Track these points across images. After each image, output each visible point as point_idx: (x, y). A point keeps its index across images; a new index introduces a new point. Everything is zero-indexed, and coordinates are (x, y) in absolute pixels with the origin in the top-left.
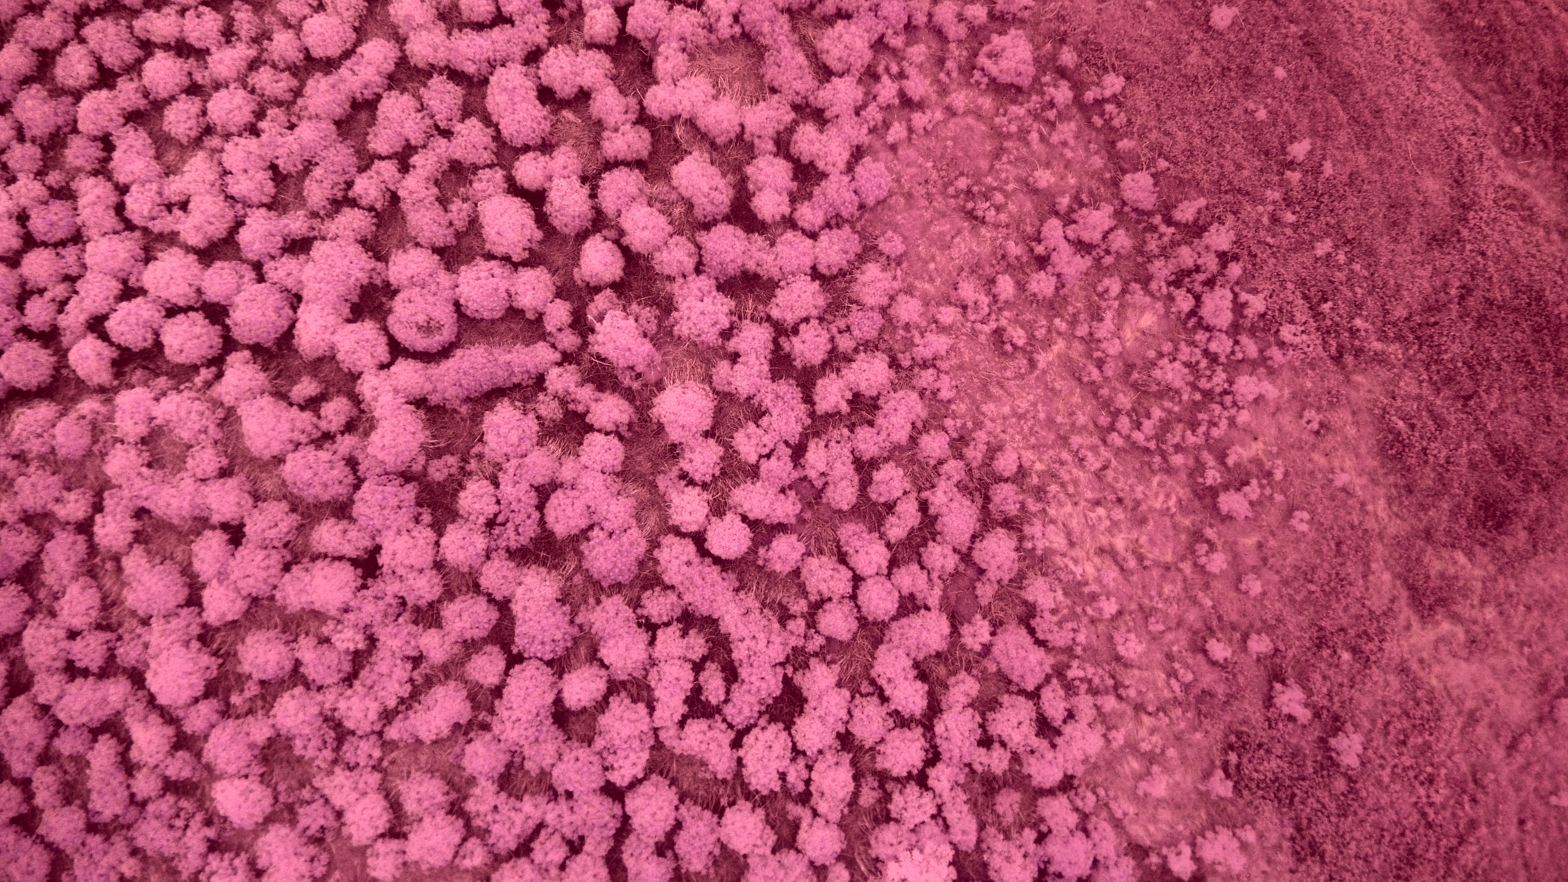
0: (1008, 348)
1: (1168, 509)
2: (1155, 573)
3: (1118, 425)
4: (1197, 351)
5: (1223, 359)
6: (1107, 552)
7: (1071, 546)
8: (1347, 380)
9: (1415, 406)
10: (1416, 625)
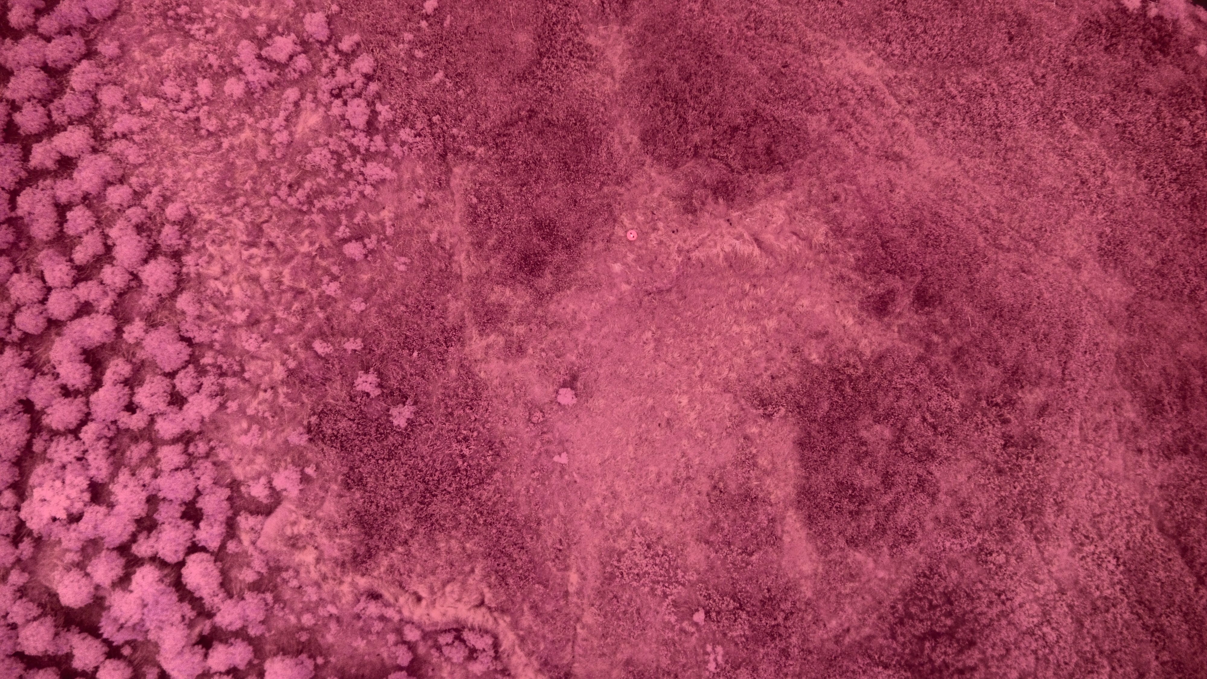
0: (203, 132)
1: (310, 253)
3: (280, 193)
4: (345, 144)
5: (362, 150)
6: (254, 279)
7: (225, 273)
8: (449, 171)
9: (487, 189)
10: (475, 336)
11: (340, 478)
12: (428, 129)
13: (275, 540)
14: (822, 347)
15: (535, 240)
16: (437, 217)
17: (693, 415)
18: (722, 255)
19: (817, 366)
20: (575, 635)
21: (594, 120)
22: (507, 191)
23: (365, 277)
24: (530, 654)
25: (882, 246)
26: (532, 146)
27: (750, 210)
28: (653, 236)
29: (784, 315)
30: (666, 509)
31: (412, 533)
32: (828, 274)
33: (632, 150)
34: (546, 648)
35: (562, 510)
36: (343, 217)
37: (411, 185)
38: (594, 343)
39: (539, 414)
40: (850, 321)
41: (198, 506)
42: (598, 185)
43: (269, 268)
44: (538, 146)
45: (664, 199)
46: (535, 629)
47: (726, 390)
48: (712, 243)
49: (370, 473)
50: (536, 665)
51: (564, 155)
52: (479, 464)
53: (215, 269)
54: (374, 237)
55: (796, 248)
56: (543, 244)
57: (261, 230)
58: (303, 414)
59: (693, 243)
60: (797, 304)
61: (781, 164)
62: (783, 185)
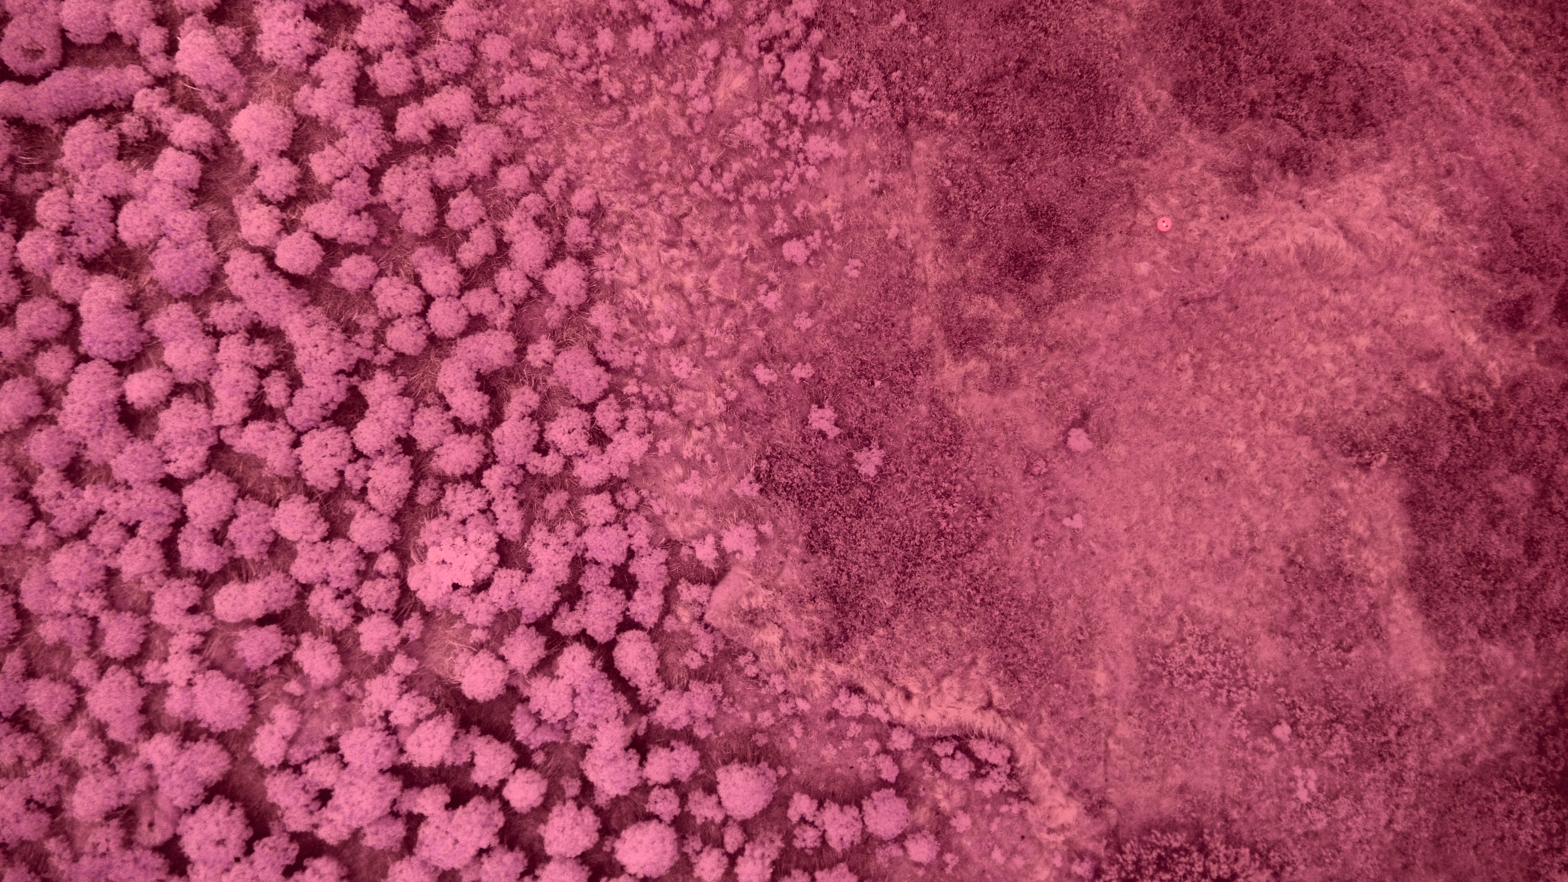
0: (604, 99)
3: (701, 177)
8: (910, 146)
9: (964, 167)
10: (948, 362)
11: (801, 539)
12: (883, 90)
13: (729, 615)
14: (1435, 372)
15: (1028, 234)
16: (894, 208)
17: (1254, 466)
18: (1293, 249)
19: (1429, 398)
20: (1107, 751)
21: (1106, 70)
22: (991, 169)
23: (807, 286)
24: (1056, 773)
25: (1513, 235)
26: (1022, 108)
27: (1332, 187)
28: (1192, 225)
29: (1380, 330)
30: (1225, 589)
31: (895, 612)
32: (1440, 274)
33: (1161, 110)
34: (1073, 767)
35: (1078, 590)
36: (778, 209)
37: (862, 165)
38: (1111, 369)
39: (1042, 463)
40: (1471, 338)
41: (631, 570)
42: (1112, 158)
43: (692, 274)
44: (1031, 108)
45: (1207, 175)
46: (1058, 740)
47: (1301, 432)
48: (1278, 233)
49: (837, 534)
50: (1066, 787)
51: (1068, 119)
52: (966, 527)
54: (817, 233)
55: (1399, 238)
56: (1040, 239)
57: (680, 226)
58: (749, 459)
59: (1250, 233)
60: (1398, 314)
61: (1373, 125)
62: (1376, 154)
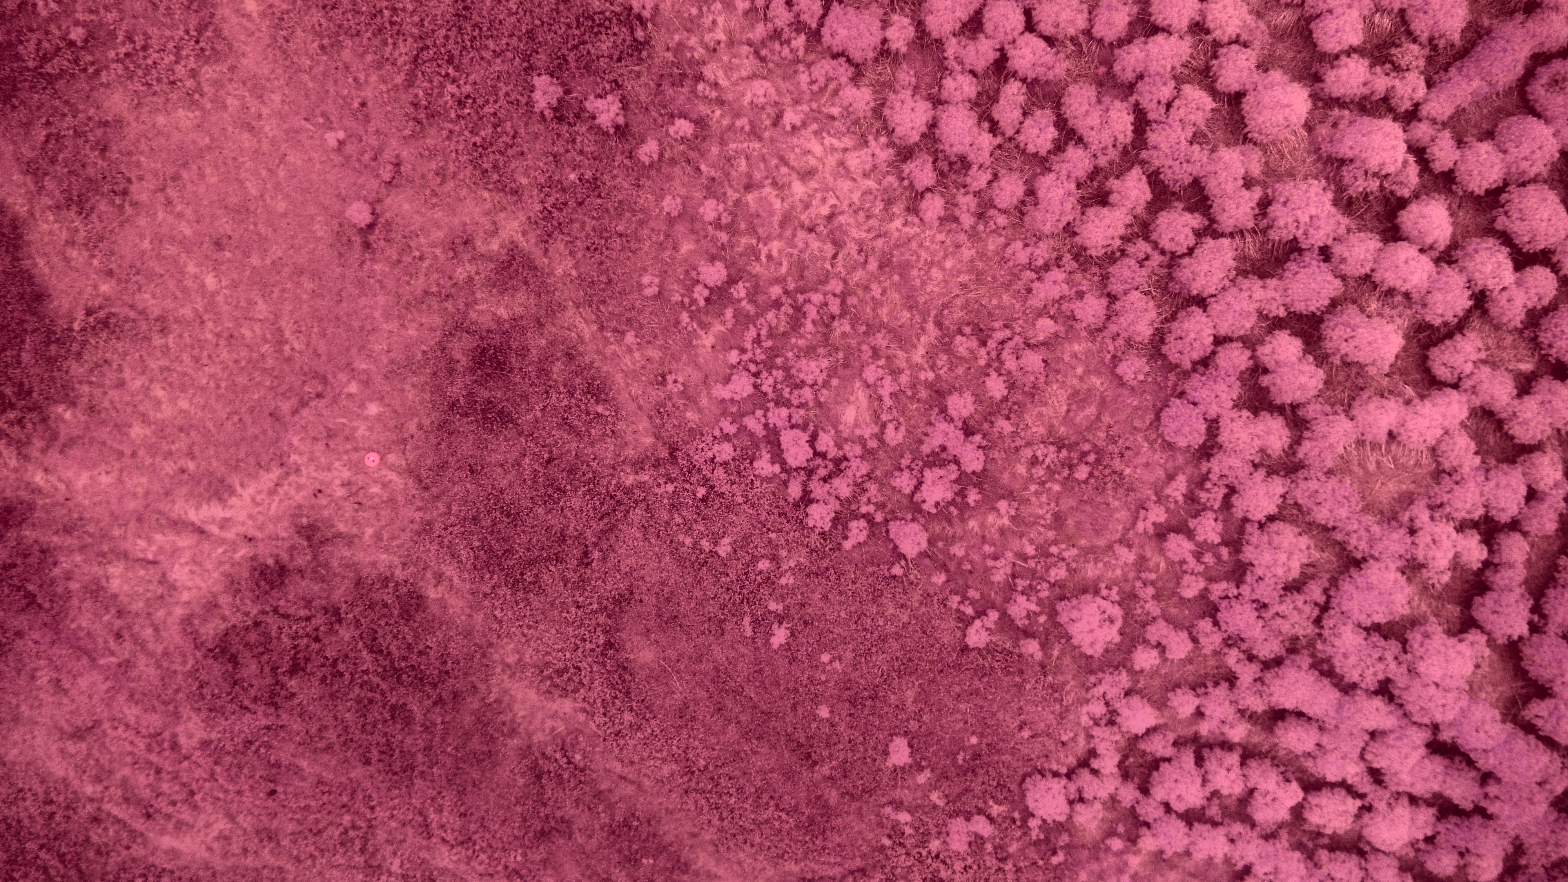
0: (967, 330)
1: (765, 244)
2: (758, 176)
3: (838, 301)
4: (795, 402)
5: (771, 405)
6: (807, 175)
7: (842, 164)
8: (657, 434)
9: (594, 433)
10: (519, 238)
12: (708, 473)
14: (62, 432)
15: (500, 394)
16: (643, 367)
17: (191, 269)
18: (239, 490)
19: (58, 402)
21: (501, 593)
22: (567, 443)
23: (686, 247)
26: (565, 517)
27: (225, 567)
28: (346, 473)
29: (127, 449)
30: (174, 139)
32: (91, 528)
33: (429, 575)
35: (305, 78)
36: (750, 308)
37: (692, 392)
38: (363, 301)
40: (41, 481)
42: (455, 508)
43: (798, 197)
44: (555, 521)
45: (355, 530)
47: (161, 319)
48: (259, 498)
51: (516, 526)
52: (429, 81)
53: (854, 161)
54: (702, 303)
55: (142, 543)
56: (486, 394)
57: (834, 241)
58: (657, 33)
59: (286, 487)
60: (116, 473)
61: (210, 650)
62: (196, 622)
